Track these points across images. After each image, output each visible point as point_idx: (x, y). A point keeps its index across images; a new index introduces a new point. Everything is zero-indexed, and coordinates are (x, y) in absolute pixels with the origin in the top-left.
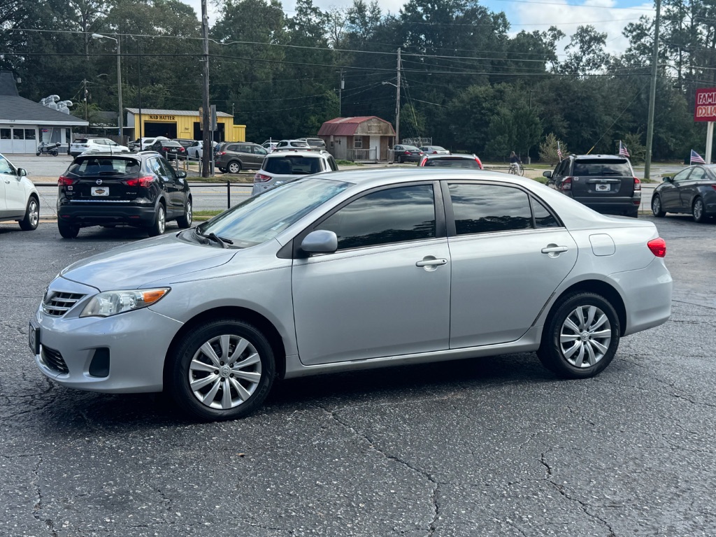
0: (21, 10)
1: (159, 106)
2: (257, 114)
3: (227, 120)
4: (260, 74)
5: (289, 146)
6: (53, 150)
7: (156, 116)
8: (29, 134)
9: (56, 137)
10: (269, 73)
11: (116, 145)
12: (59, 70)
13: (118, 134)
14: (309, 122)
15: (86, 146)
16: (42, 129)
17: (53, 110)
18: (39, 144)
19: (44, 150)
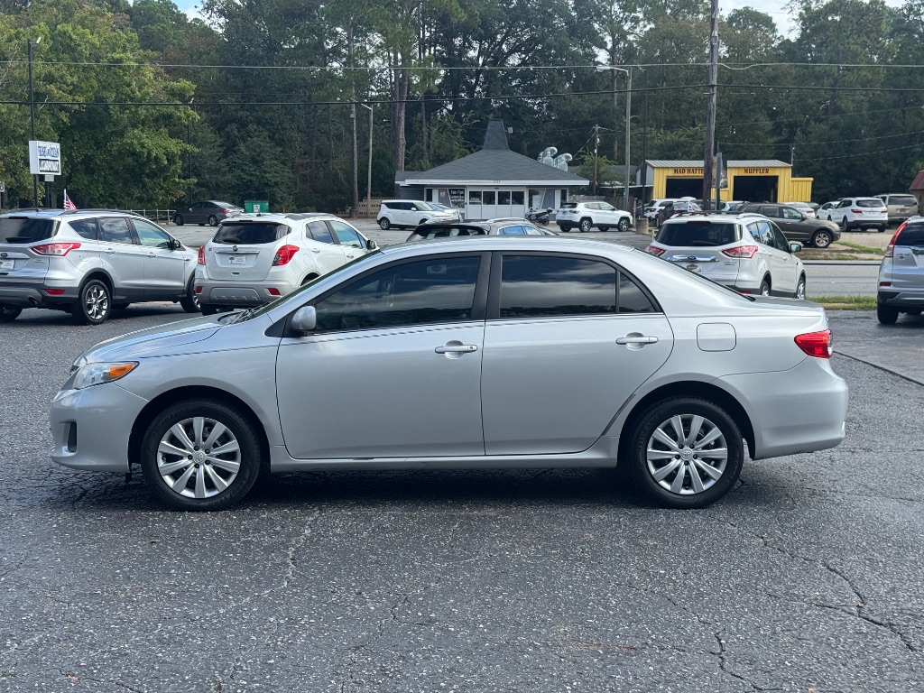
0: (532, 39)
1: (694, 156)
2: (834, 161)
3: (783, 171)
4: (846, 103)
5: (854, 207)
6: (543, 217)
7: (683, 169)
8: (518, 198)
9: (549, 201)
10: (862, 101)
11: (614, 210)
12: (574, 114)
13: (623, 195)
14: (912, 170)
15: (575, 212)
16: (533, 191)
17: (548, 167)
18: (527, 210)
19: (533, 218)
